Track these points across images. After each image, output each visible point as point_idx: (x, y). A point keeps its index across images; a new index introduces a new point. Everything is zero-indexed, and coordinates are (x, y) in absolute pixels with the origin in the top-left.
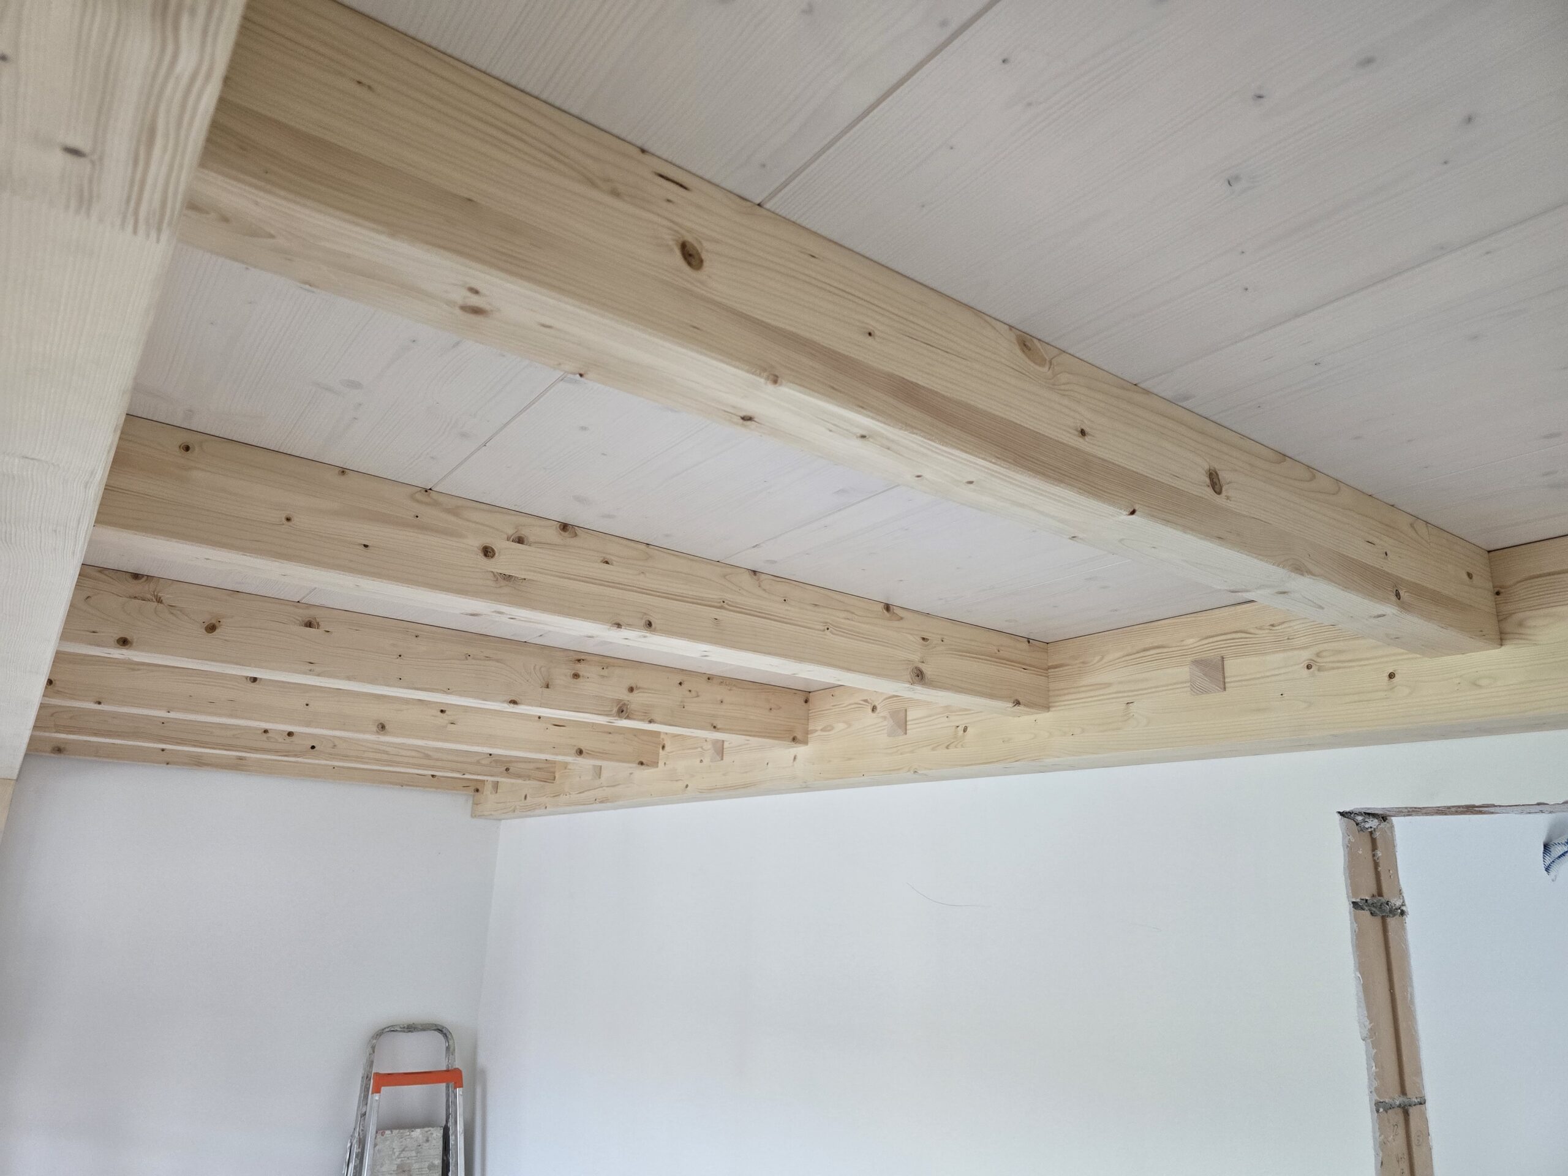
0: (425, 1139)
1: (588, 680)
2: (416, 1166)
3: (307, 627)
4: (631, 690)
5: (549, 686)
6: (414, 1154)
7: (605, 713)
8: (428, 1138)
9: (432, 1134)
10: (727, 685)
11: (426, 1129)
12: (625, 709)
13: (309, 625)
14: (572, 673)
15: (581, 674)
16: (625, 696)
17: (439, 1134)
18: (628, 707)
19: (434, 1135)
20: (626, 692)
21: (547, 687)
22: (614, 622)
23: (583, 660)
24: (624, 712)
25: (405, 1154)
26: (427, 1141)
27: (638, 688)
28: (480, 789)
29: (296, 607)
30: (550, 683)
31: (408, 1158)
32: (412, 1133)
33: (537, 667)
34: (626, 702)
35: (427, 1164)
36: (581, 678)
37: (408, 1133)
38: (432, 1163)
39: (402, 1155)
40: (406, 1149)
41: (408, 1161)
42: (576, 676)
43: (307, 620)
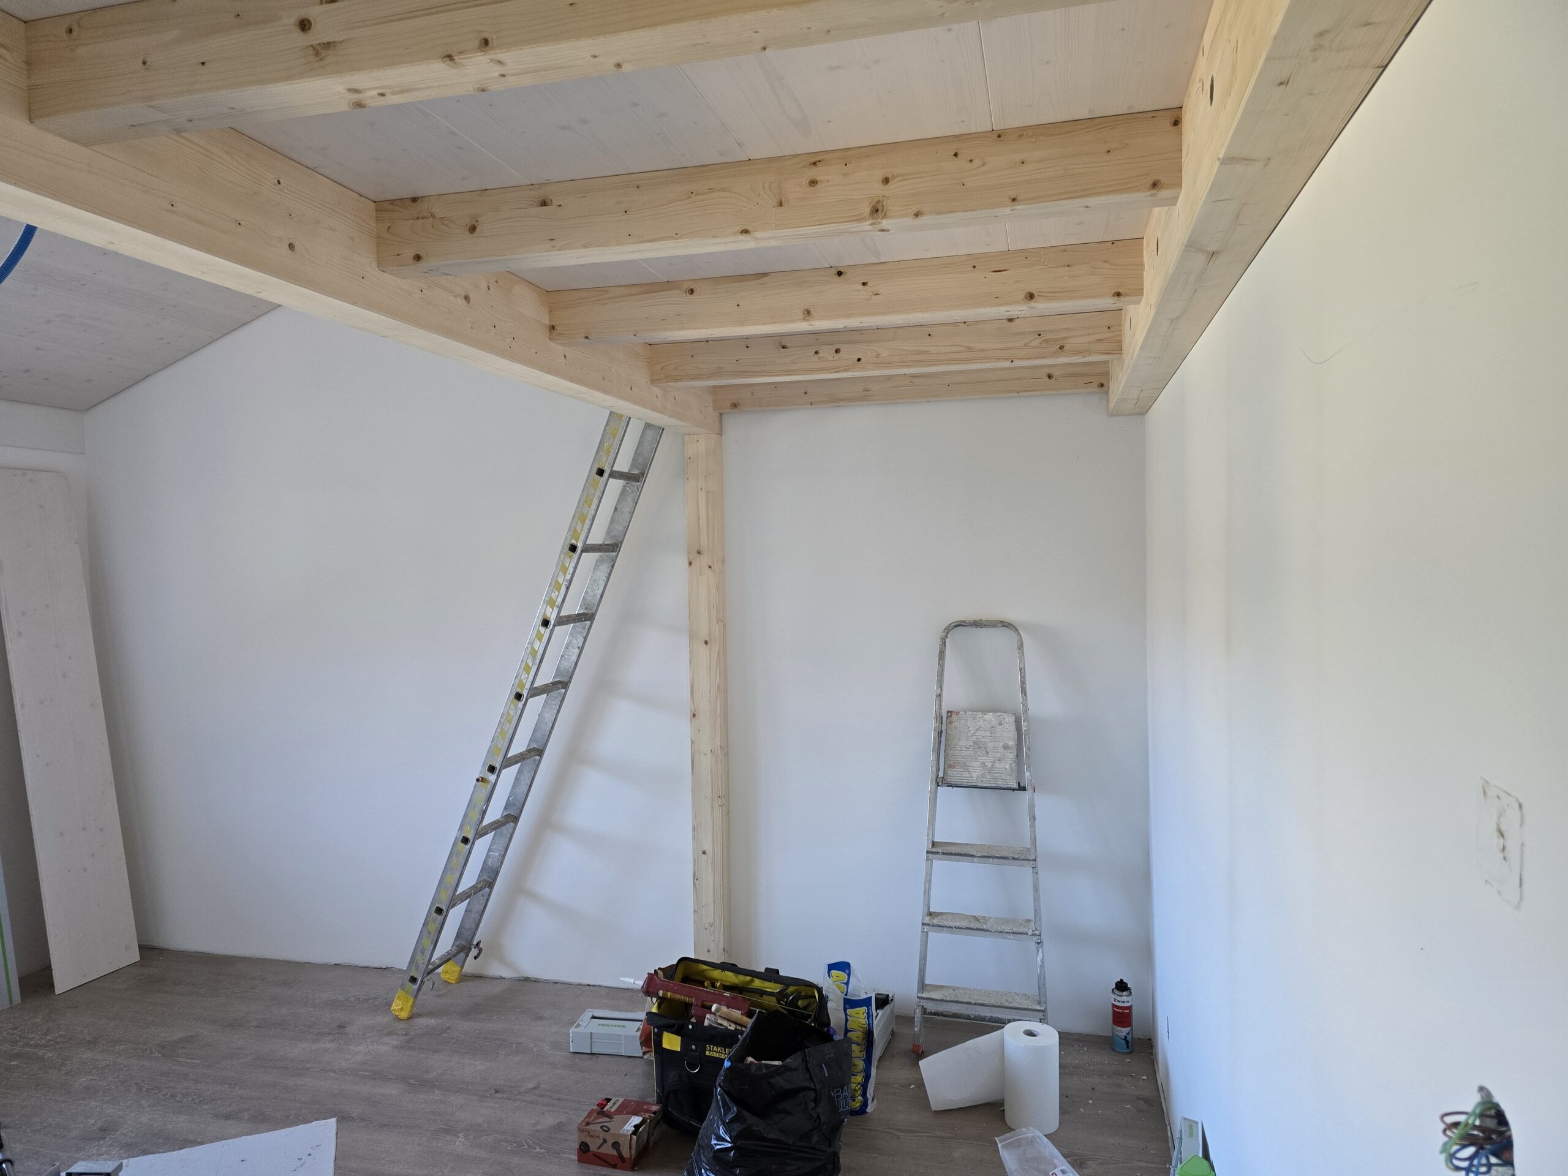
0: (998, 722)
1: (829, 184)
2: (990, 745)
3: (543, 206)
4: (886, 181)
5: (783, 204)
6: (988, 734)
7: (856, 218)
8: (1001, 721)
9: (1005, 719)
10: (1029, 137)
11: (999, 714)
12: (880, 208)
13: (544, 203)
14: (808, 182)
15: (819, 178)
16: (879, 190)
17: (1012, 720)
18: (884, 203)
19: (1007, 720)
20: (880, 186)
21: (781, 204)
22: (443, 55)
23: (820, 161)
24: (879, 212)
25: (979, 733)
26: (1001, 724)
27: (894, 177)
28: (1105, 384)
29: (531, 189)
30: (783, 200)
31: (983, 737)
32: (985, 716)
33: (766, 186)
34: (881, 199)
35: (1002, 744)
36: (819, 183)
37: (981, 716)
38: (1006, 743)
39: (977, 734)
40: (980, 729)
41: (983, 740)
42: (813, 183)
43: (542, 199)
